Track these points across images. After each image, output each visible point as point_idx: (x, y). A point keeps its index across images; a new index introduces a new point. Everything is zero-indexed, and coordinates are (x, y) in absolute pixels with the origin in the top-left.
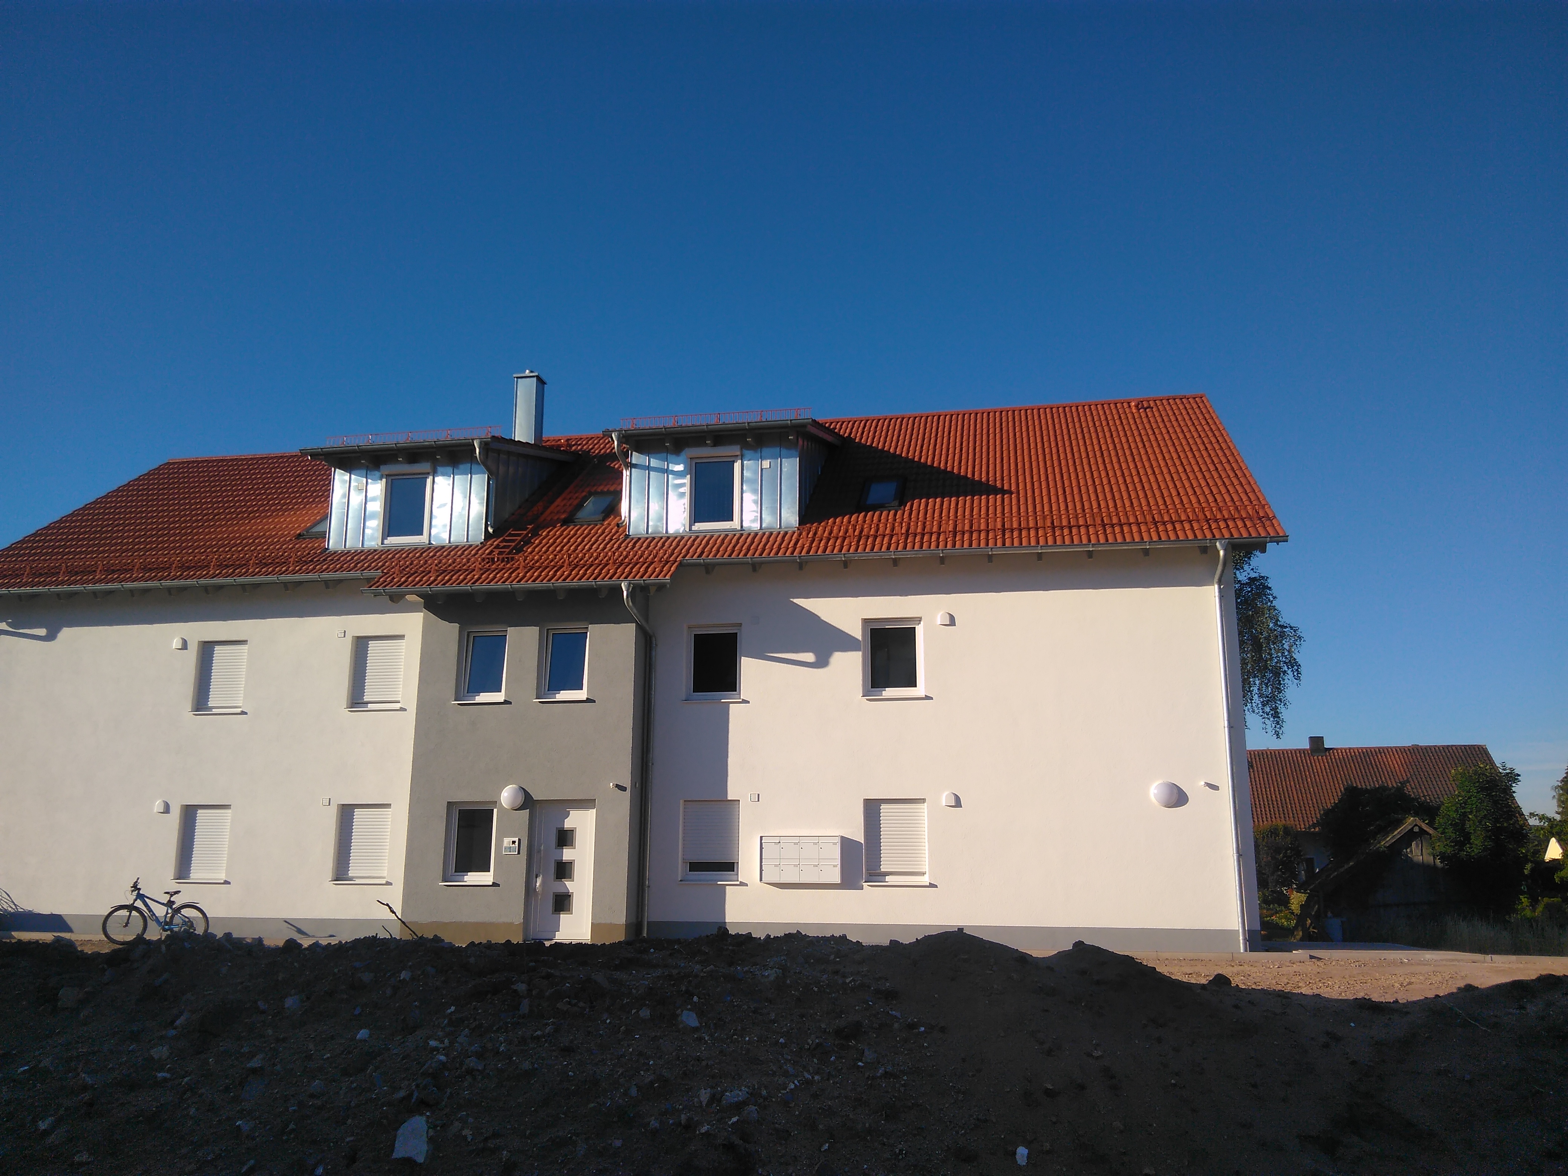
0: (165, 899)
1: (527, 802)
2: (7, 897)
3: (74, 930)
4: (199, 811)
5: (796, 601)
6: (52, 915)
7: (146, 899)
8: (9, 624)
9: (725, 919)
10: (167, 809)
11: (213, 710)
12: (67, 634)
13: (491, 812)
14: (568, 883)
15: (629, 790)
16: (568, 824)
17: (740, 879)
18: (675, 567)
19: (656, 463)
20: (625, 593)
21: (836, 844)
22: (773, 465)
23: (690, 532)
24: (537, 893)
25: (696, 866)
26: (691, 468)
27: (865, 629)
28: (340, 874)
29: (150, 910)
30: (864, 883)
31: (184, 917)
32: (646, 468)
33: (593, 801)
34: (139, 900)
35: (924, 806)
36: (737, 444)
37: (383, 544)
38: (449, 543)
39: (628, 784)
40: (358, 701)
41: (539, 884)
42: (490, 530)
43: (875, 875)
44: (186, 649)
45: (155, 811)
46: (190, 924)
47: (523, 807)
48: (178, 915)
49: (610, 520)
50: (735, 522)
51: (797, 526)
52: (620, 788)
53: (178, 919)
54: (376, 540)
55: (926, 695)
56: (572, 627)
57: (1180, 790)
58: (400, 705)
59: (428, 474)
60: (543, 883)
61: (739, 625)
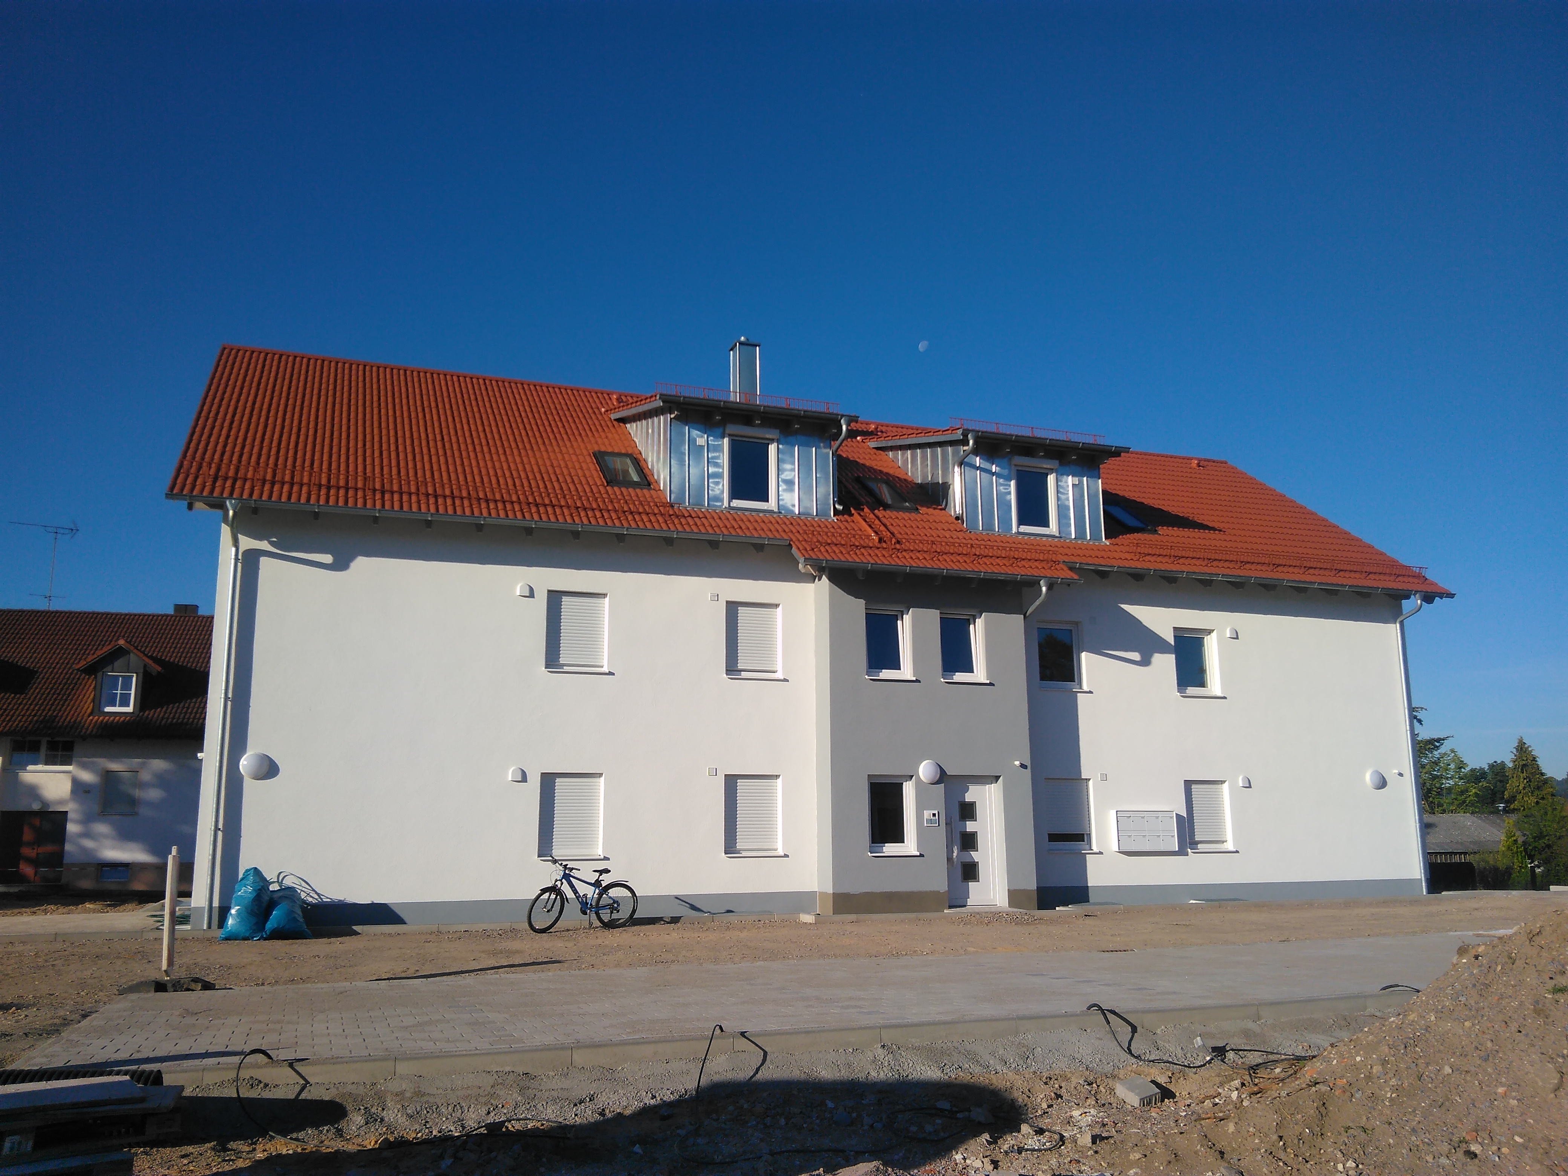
0: (592, 879)
1: (943, 777)
2: (304, 884)
3: (406, 919)
4: (558, 780)
5: (1122, 606)
6: (373, 905)
7: (571, 878)
8: (272, 544)
9: (1087, 883)
10: (523, 778)
12: (361, 564)
13: (900, 787)
14: (974, 854)
15: (1029, 767)
16: (969, 798)
17: (1095, 849)
18: (1065, 568)
19: (985, 465)
20: (1044, 589)
21: (1172, 817)
22: (1081, 482)
23: (1019, 533)
24: (953, 862)
25: (1054, 838)
26: (1014, 473)
27: (1175, 636)
28: (730, 848)
29: (575, 892)
30: (1189, 850)
31: (610, 898)
32: (978, 468)
33: (997, 778)
34: (563, 880)
35: (1225, 787)
36: (1056, 459)
37: (729, 506)
38: (799, 514)
39: (1028, 763)
40: (732, 669)
41: (955, 854)
42: (837, 506)
43: (1194, 844)
44: (533, 597)
45: (510, 779)
46: (614, 905)
47: (938, 782)
48: (604, 896)
49: (923, 510)
50: (1053, 527)
51: (1104, 540)
52: (1023, 766)
53: (605, 900)
54: (722, 501)
55: (1223, 695)
56: (961, 613)
57: (1383, 777)
58: (779, 675)
59: (772, 440)
60: (958, 854)
61: (1077, 624)
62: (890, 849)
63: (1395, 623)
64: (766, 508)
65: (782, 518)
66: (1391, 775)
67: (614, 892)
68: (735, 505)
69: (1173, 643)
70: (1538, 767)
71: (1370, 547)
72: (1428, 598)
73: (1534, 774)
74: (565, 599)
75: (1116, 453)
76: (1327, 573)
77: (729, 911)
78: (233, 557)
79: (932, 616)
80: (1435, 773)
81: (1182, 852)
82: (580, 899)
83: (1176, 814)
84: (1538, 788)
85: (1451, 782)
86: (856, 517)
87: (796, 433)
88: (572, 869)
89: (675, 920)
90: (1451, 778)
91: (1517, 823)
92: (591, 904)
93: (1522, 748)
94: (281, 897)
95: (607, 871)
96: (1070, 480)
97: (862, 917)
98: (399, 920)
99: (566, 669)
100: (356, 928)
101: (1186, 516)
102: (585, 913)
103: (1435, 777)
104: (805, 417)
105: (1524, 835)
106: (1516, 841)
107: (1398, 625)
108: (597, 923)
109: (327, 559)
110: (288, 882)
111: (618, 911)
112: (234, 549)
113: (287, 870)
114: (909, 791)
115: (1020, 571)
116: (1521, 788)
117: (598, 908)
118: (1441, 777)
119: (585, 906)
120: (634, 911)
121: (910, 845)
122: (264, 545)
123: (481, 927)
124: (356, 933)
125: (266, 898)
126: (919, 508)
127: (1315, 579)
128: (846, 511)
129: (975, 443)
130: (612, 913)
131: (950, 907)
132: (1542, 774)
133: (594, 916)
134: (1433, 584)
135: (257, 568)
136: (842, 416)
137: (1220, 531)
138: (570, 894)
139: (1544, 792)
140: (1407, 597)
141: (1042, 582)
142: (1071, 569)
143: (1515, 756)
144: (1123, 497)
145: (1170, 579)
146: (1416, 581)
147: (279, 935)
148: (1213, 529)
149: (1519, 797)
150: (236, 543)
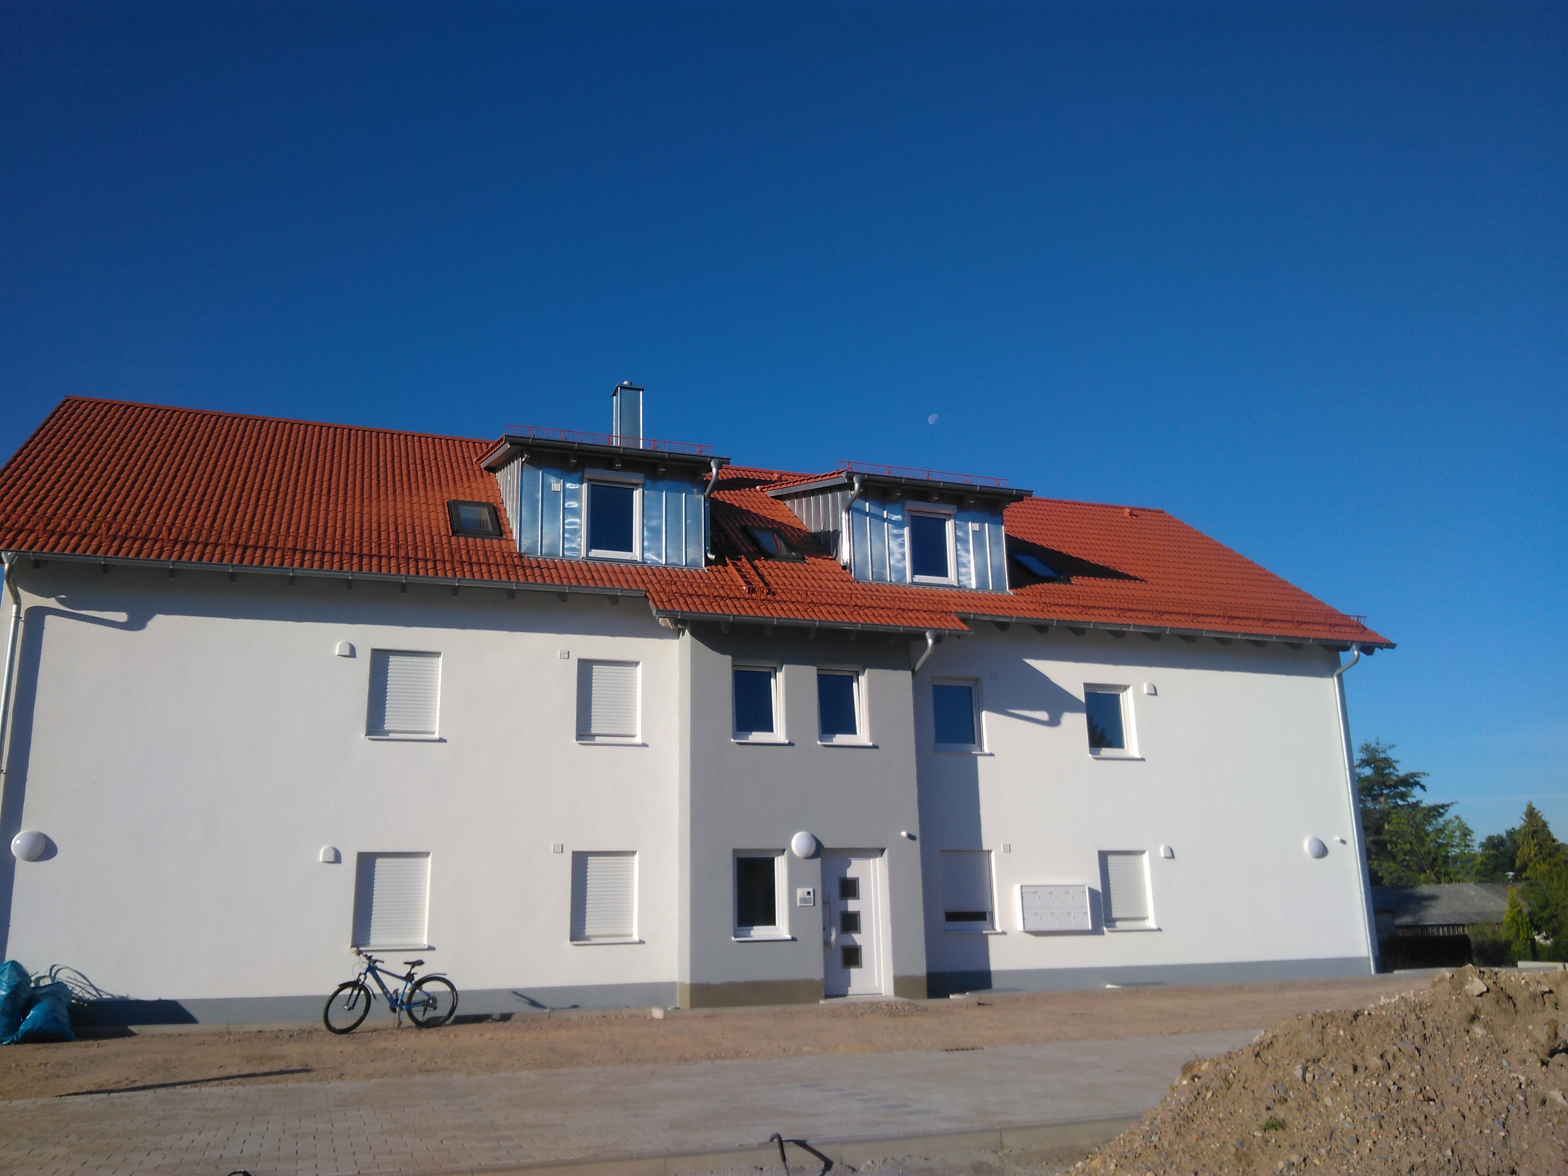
0: (404, 971)
1: (819, 850)
2: (80, 978)
3: (198, 1017)
4: (378, 860)
7: (377, 972)
8: (60, 601)
9: (989, 967)
10: (337, 858)
11: (390, 734)
12: (160, 622)
13: (771, 862)
14: (856, 936)
15: (918, 838)
16: (851, 873)
17: (998, 928)
18: (956, 619)
19: (875, 510)
20: (930, 641)
21: (1084, 892)
22: (982, 529)
23: (913, 583)
24: (831, 947)
25: (952, 917)
26: (908, 519)
27: (1086, 693)
28: (578, 933)
29: (382, 986)
30: (1105, 928)
31: (425, 993)
32: (867, 514)
33: (882, 851)
34: (368, 974)
35: (1146, 857)
36: (953, 504)
37: (587, 556)
38: (666, 564)
39: (916, 833)
40: (584, 733)
41: (833, 937)
42: (709, 556)
43: (1110, 921)
44: (355, 657)
45: (321, 860)
46: (431, 1002)
47: (815, 856)
48: (417, 991)
49: (810, 560)
50: (952, 578)
51: (1008, 590)
52: (911, 837)
53: (418, 996)
54: (580, 550)
55: (1140, 757)
56: (842, 669)
57: (1323, 844)
58: (638, 740)
59: (637, 485)
60: (837, 936)
61: (976, 680)
62: (759, 932)
63: (1332, 676)
64: (628, 558)
65: (642, 569)
66: (1332, 841)
67: (428, 987)
68: (593, 555)
69: (1084, 701)
70: (1549, 834)
71: (1308, 596)
72: (1367, 649)
73: (1545, 840)
74: (392, 659)
75: (1019, 497)
76: (1254, 623)
77: (575, 1007)
78: (14, 615)
79: (809, 674)
80: (1441, 841)
81: (1096, 930)
82: (388, 995)
83: (1090, 889)
84: (1550, 855)
85: (1457, 850)
86: (731, 568)
87: (663, 477)
88: (376, 961)
89: (505, 1017)
90: (1457, 846)
91: (1522, 893)
92: (402, 1001)
93: (1531, 814)
94: (43, 994)
95: (420, 963)
96: (972, 527)
97: (719, 1010)
98: (188, 1019)
99: (391, 736)
100: (133, 1028)
101: (1107, 565)
102: (394, 1010)
103: (1440, 845)
104: (669, 459)
105: (1530, 905)
106: (1520, 912)
107: (1335, 679)
108: (407, 1021)
109: (121, 617)
110: (62, 976)
111: (435, 1008)
112: (15, 606)
113: (61, 962)
114: (781, 866)
115: (902, 623)
116: (1532, 855)
117: (409, 1005)
118: (1447, 845)
119: (394, 1002)
120: (453, 1009)
121: (781, 929)
122: (51, 603)
123: (275, 1027)
124: (132, 1034)
125: (24, 996)
126: (806, 557)
127: (1239, 629)
128: (720, 561)
129: (861, 486)
130: (425, 1010)
131: (827, 997)
132: (1554, 841)
133: (404, 1014)
134: (1372, 634)
135: (41, 628)
136: (712, 458)
137: (1141, 580)
138: (376, 989)
139: (1557, 859)
140: (1346, 648)
141: (927, 634)
142: (964, 621)
143: (1525, 821)
144: (1042, 546)
145: (1078, 631)
146: (1353, 630)
147: (36, 1037)
148: (1135, 579)
149: (1531, 865)
150: (17, 600)
